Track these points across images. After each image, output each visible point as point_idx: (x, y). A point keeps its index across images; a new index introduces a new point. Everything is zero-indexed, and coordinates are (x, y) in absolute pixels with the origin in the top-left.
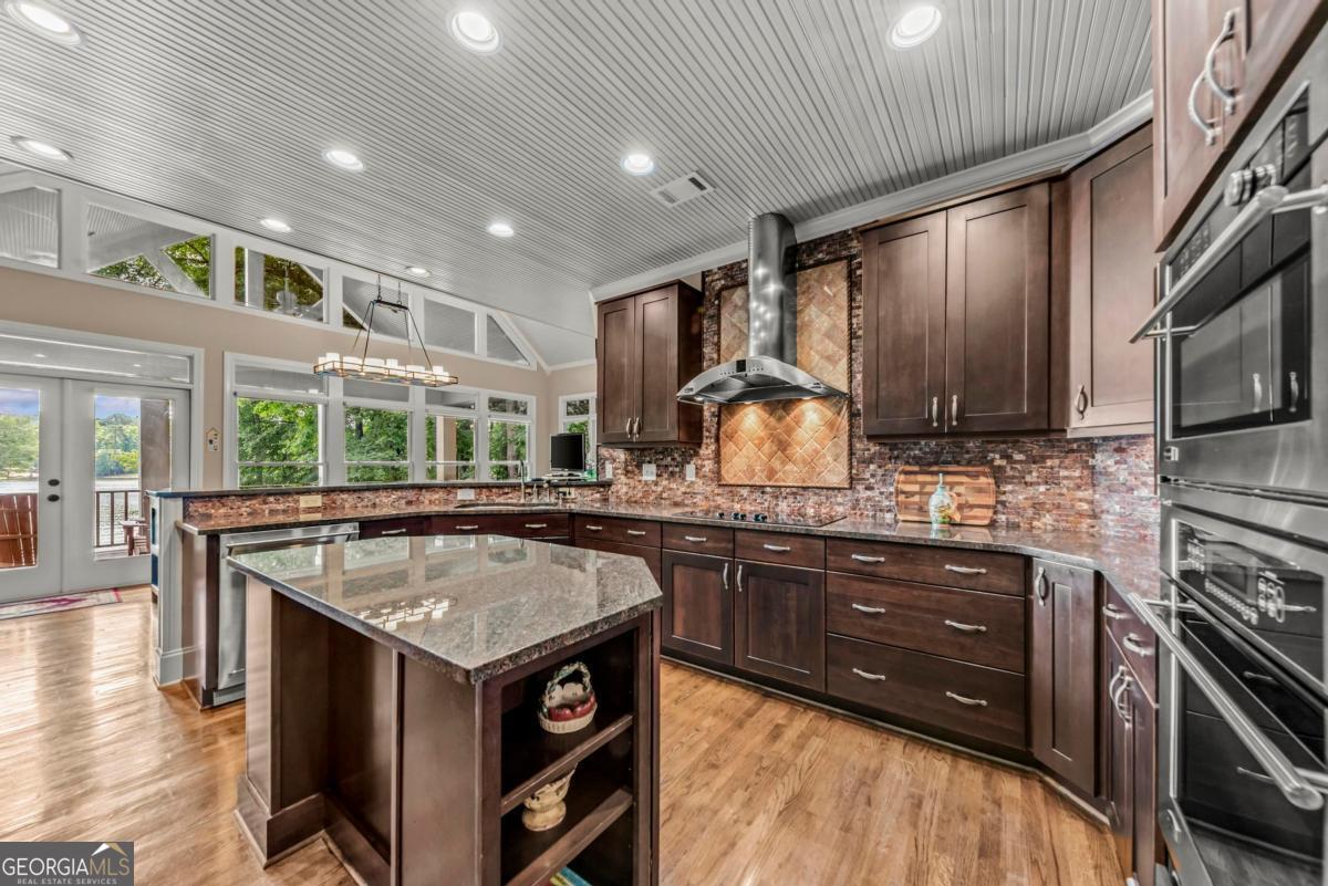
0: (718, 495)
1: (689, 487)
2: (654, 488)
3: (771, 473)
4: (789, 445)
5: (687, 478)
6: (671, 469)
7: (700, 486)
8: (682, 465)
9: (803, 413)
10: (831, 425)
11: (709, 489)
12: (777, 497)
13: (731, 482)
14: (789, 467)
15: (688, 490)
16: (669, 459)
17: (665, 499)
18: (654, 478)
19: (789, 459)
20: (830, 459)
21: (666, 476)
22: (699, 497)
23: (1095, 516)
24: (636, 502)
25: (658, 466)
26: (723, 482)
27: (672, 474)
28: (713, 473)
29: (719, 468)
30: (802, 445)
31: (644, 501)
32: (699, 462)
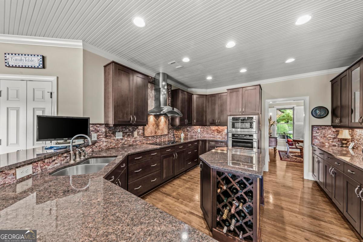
0: (144, 140)
1: (135, 139)
2: (121, 141)
3: (156, 133)
4: (159, 126)
5: (135, 136)
6: (128, 133)
7: (138, 138)
8: (132, 132)
9: (161, 119)
10: (166, 122)
11: (141, 139)
12: (156, 138)
13: (147, 136)
14: (159, 131)
15: (135, 140)
16: (128, 130)
17: (126, 144)
18: (122, 137)
19: (159, 129)
20: (165, 129)
21: (126, 136)
22: (138, 141)
23: (187, 135)
24: (112, 148)
25: (123, 133)
26: (145, 136)
27: (129, 135)
28: (142, 134)
29: (144, 132)
30: (161, 126)
31: (116, 147)
32: (139, 131)
